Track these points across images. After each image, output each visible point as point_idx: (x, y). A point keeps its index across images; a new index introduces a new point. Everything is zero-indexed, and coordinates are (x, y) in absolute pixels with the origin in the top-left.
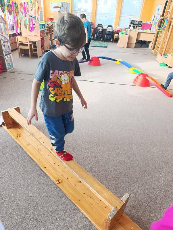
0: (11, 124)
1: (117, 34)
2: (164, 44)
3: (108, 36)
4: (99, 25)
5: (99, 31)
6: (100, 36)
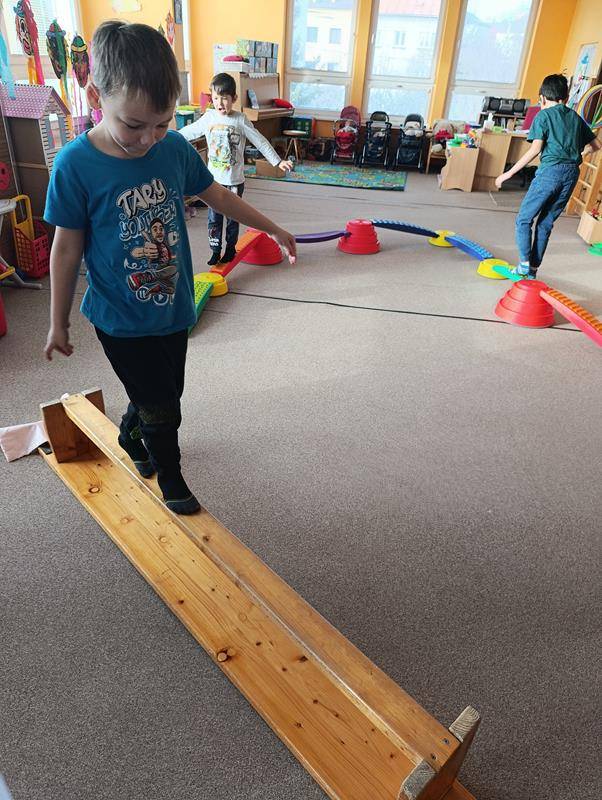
0: (71, 448)
1: (439, 145)
3: (407, 153)
4: (376, 114)
5: (375, 136)
6: (380, 152)
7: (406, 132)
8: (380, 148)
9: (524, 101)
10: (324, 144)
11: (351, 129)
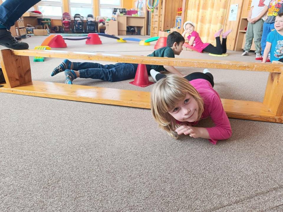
1: (102, 24)
2: (161, 22)
3: (91, 27)
4: (76, 15)
5: (78, 22)
6: (81, 27)
7: (89, 20)
8: (81, 26)
9: (125, 9)
10: (58, 27)
11: (68, 20)
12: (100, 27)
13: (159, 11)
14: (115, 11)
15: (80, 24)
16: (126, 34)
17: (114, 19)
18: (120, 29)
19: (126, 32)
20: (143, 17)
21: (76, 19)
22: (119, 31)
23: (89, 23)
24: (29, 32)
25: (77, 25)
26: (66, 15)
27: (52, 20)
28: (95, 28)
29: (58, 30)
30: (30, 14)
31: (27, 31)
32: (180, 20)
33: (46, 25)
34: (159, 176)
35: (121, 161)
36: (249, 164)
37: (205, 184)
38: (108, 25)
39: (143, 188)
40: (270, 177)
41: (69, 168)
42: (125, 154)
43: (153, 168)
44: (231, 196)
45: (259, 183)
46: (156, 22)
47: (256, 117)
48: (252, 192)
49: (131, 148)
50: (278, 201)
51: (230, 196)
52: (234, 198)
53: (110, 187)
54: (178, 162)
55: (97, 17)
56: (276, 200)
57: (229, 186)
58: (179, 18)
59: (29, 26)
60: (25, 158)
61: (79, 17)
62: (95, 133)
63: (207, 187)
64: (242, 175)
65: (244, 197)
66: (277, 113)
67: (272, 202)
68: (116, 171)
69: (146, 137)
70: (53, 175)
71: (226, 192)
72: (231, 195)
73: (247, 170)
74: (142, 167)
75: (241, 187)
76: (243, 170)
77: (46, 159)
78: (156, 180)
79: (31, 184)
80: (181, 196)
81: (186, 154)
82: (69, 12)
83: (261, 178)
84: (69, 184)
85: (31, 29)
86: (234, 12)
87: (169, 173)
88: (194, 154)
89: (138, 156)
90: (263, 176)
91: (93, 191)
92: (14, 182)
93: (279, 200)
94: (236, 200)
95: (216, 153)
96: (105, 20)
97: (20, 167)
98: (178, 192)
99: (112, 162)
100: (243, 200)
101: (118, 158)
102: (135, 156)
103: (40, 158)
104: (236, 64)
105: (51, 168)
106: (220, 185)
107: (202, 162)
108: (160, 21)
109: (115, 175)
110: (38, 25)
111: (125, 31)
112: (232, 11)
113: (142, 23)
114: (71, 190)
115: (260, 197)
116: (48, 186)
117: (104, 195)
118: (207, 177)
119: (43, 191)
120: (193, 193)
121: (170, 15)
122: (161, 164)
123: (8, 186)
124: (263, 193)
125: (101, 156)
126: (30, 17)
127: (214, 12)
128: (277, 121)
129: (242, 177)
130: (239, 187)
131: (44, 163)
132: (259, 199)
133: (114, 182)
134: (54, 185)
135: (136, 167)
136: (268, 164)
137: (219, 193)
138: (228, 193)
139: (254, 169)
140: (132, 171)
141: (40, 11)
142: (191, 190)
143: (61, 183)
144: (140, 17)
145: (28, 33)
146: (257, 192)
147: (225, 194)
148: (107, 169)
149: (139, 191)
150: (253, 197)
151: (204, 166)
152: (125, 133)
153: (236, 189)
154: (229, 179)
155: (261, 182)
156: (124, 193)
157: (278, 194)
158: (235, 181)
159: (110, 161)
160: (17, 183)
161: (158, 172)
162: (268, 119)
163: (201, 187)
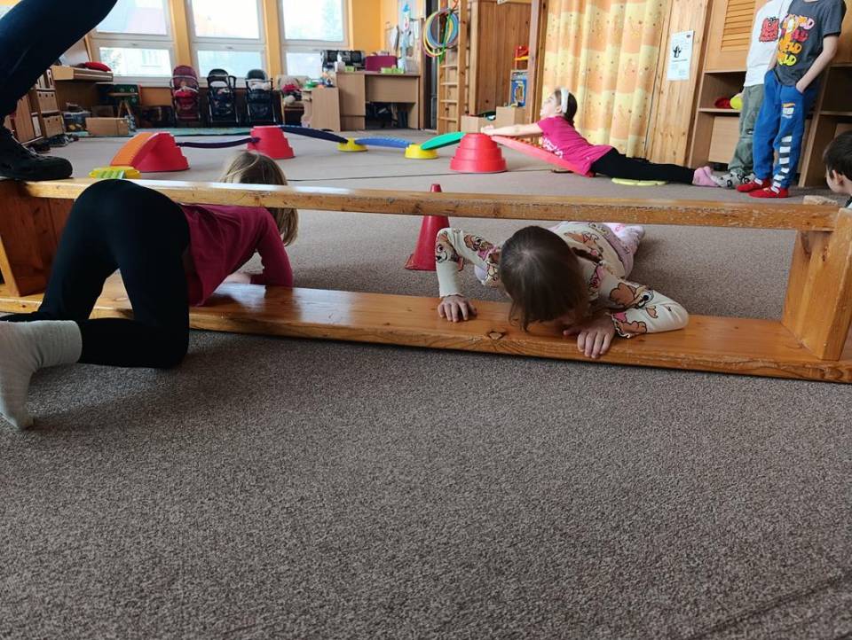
1: (292, 97)
2: (466, 90)
3: (259, 108)
4: (214, 71)
5: (220, 92)
6: (229, 109)
7: (253, 88)
8: (228, 105)
9: (359, 52)
10: (160, 108)
11: (189, 88)
12: (286, 107)
13: (461, 56)
14: (330, 58)
15: (225, 98)
16: (364, 128)
17: (329, 81)
18: (346, 113)
19: (363, 119)
20: (414, 74)
21: (215, 84)
22: (342, 116)
23: (253, 96)
24: (72, 127)
25: (216, 103)
26: (184, 72)
27: (142, 88)
28: (270, 108)
29: (160, 119)
30: (75, 72)
31: (68, 122)
32: (525, 81)
33: (123, 104)
34: (481, 555)
35: (363, 513)
36: (750, 508)
37: (621, 574)
38: (311, 100)
39: (431, 596)
40: (816, 547)
41: (205, 538)
42: (373, 489)
43: (463, 532)
44: (703, 611)
45: (785, 566)
46: (452, 90)
47: (762, 365)
48: (765, 596)
49: (392, 472)
50: (843, 619)
51: (698, 611)
52: (712, 615)
53: (332, 595)
54: (537, 510)
55: (277, 78)
56: (838, 618)
57: (693, 580)
58: (519, 77)
59: (71, 109)
60: (64, 512)
61: (223, 79)
62: (280, 428)
63: (627, 583)
64: (730, 542)
65: (740, 610)
66: (826, 352)
67: (826, 623)
68: (348, 544)
69: (437, 436)
70: (155, 563)
71: (686, 598)
72: (702, 608)
73: (744, 526)
74: (428, 529)
75: (729, 579)
76: (732, 527)
77: (133, 514)
78: (472, 566)
79: (85, 594)
80: (550, 616)
81: (559, 483)
82: (192, 63)
83: (787, 550)
84: (205, 591)
85: (80, 118)
86: (681, 56)
87: (512, 545)
88: (584, 481)
89: (414, 495)
90: (796, 545)
91: (280, 608)
92: (34, 589)
93: (846, 616)
94: (719, 621)
95: (648, 476)
96: (301, 86)
97: (52, 540)
98: (541, 602)
99: (335, 515)
100: (738, 620)
101: (353, 503)
102: (406, 496)
103: (113, 510)
104: (695, 207)
105: (149, 542)
106: (667, 575)
107: (610, 506)
108: (464, 87)
109: (345, 555)
110: (98, 105)
111: (361, 116)
112: (675, 52)
113: (412, 93)
114: (211, 609)
115: (790, 610)
116: (141, 598)
117: (314, 621)
118: (626, 553)
119: (123, 615)
120: (586, 602)
121: (492, 66)
122: (484, 518)
123: (16, 604)
124: (796, 597)
125: (302, 498)
126: (76, 81)
127: (624, 57)
128: (828, 377)
129: (731, 549)
130: (725, 581)
131: (126, 526)
132: (787, 615)
133: (343, 578)
134: (157, 595)
135: (410, 530)
136: (806, 507)
137: (665, 600)
138: (692, 600)
139: (767, 524)
140: (398, 541)
141: (106, 63)
142: (580, 596)
143: (179, 587)
144: (407, 74)
145: (68, 130)
146: (779, 594)
147: (684, 603)
148: (321, 540)
149: (421, 604)
150: (768, 610)
151: (616, 519)
152: (371, 423)
153: (714, 587)
154: (692, 556)
155: (789, 563)
156: (377, 613)
157: (843, 598)
158: (710, 563)
159: (329, 515)
160: (42, 594)
161: (476, 542)
162: (799, 372)
163: (608, 584)
